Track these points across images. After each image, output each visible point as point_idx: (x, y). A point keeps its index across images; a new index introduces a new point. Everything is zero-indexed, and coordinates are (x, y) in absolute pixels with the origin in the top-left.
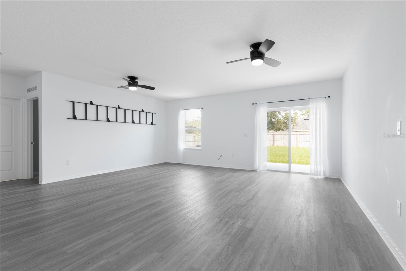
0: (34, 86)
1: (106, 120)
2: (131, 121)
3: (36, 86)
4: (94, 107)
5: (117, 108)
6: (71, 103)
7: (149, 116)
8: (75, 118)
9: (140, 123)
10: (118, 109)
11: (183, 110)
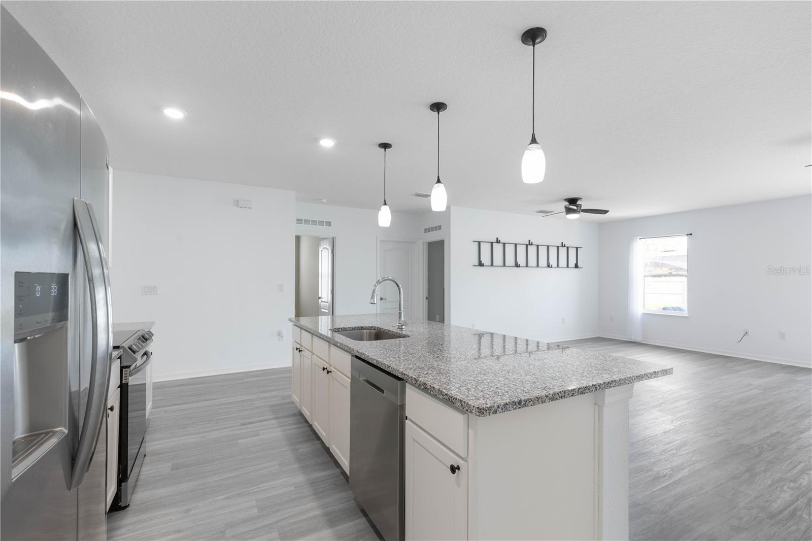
0: (438, 225)
1: (514, 265)
2: (546, 265)
3: (441, 226)
4: (500, 246)
5: (527, 245)
6: (477, 243)
7: (572, 252)
8: (481, 264)
9: (558, 266)
10: (529, 246)
11: (640, 239)
